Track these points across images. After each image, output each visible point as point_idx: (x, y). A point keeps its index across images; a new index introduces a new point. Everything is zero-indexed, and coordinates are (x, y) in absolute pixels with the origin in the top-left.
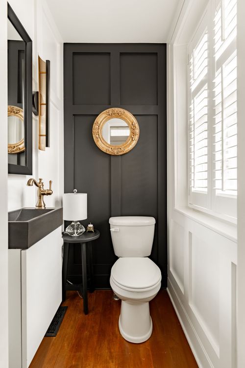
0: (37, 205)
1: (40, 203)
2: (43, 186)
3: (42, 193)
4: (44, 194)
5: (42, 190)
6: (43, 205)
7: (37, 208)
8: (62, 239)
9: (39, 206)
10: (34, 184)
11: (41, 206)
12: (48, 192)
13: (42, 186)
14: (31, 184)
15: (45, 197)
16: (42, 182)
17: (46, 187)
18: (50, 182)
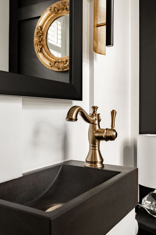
0: (89, 160)
1: (94, 155)
2: (99, 121)
3: (97, 135)
4: (100, 138)
5: (97, 128)
6: (99, 160)
7: (88, 165)
8: (136, 223)
9: (91, 162)
10: (79, 117)
11: (95, 162)
12: (108, 135)
13: (97, 122)
14: (74, 117)
15: (102, 143)
16: (98, 112)
17: (105, 124)
18: (113, 113)
